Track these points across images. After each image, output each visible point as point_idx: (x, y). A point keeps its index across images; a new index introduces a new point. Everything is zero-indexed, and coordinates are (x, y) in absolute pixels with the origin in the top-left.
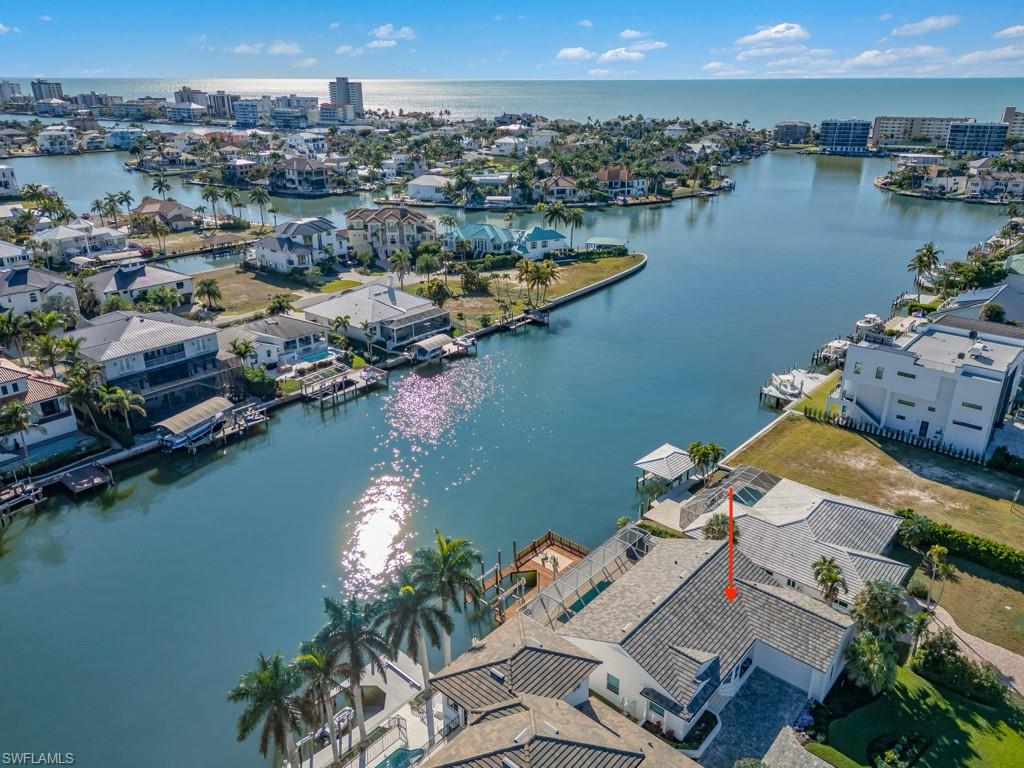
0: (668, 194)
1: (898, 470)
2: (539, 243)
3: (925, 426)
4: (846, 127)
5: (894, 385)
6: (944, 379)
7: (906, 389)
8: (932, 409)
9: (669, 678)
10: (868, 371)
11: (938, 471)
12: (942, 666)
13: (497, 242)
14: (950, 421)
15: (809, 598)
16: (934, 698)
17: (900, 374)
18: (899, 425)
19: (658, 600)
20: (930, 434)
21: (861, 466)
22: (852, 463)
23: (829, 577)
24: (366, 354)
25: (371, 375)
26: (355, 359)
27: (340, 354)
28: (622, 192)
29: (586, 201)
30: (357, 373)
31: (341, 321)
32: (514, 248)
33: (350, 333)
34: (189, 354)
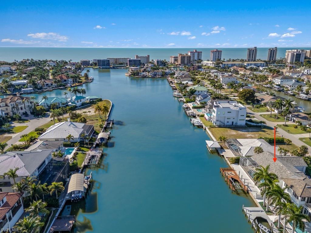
3: (233, 122)
4: (104, 61)
5: (227, 115)
6: (237, 112)
7: (229, 115)
8: (234, 119)
13: (63, 102)
14: (239, 120)
17: (228, 112)
18: (229, 123)
20: (234, 124)
24: (85, 146)
25: (98, 151)
26: (82, 149)
27: (76, 149)
28: (66, 83)
29: (58, 87)
30: (91, 153)
31: (70, 137)
32: (69, 103)
33: (75, 141)
34: (47, 163)
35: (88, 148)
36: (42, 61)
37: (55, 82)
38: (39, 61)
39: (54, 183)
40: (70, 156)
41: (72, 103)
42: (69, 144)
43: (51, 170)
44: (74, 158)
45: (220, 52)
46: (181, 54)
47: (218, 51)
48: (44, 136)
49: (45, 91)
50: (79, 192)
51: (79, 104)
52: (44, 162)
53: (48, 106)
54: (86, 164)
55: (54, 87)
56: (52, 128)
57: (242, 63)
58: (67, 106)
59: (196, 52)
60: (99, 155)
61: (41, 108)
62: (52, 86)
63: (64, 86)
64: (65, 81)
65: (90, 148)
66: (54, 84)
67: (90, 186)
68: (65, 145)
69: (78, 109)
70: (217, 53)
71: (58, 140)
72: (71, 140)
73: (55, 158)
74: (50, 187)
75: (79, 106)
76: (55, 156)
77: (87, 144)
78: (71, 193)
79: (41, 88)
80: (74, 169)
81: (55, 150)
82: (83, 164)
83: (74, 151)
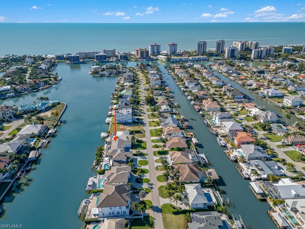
0: (50, 84)
1: (126, 127)
2: (44, 106)
3: (125, 121)
5: (121, 117)
6: (126, 115)
7: (123, 117)
9: (122, 149)
10: (118, 116)
11: (129, 125)
12: (138, 141)
13: (33, 108)
14: (128, 119)
15: (126, 139)
16: (138, 143)
18: (123, 121)
19: (117, 145)
21: (122, 128)
22: (121, 127)
23: (127, 137)
25: (47, 140)
26: (39, 139)
27: (36, 139)
28: (39, 86)
29: (33, 90)
30: (44, 141)
31: (33, 133)
32: (37, 108)
33: (35, 135)
34: (20, 147)
35: (42, 138)
36: (21, 57)
37: (30, 87)
38: (19, 57)
39: (23, 155)
40: (32, 143)
41: (39, 108)
42: (33, 136)
43: (22, 150)
44: (34, 144)
45: (175, 45)
46: (141, 49)
47: (174, 44)
48: (21, 133)
49: (23, 94)
50: (34, 158)
51: (43, 108)
52: (19, 147)
53: (23, 110)
54: (39, 146)
55: (30, 90)
56: (24, 129)
57: (188, 58)
58: (36, 109)
59: (155, 45)
60: (47, 142)
61: (19, 113)
62: (28, 90)
63: (37, 89)
64: (38, 84)
65: (44, 138)
66: (29, 88)
67: (39, 156)
68: (31, 137)
69: (43, 112)
70: (173, 46)
71: (27, 135)
72: (33, 135)
73: (24, 145)
74: (21, 156)
75: (44, 110)
76: (24, 144)
77: (42, 136)
78: (30, 158)
79: (20, 92)
80: (33, 149)
81: (25, 140)
82: (38, 146)
83: (35, 140)
